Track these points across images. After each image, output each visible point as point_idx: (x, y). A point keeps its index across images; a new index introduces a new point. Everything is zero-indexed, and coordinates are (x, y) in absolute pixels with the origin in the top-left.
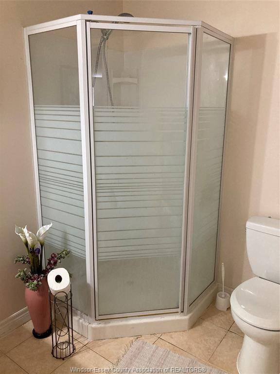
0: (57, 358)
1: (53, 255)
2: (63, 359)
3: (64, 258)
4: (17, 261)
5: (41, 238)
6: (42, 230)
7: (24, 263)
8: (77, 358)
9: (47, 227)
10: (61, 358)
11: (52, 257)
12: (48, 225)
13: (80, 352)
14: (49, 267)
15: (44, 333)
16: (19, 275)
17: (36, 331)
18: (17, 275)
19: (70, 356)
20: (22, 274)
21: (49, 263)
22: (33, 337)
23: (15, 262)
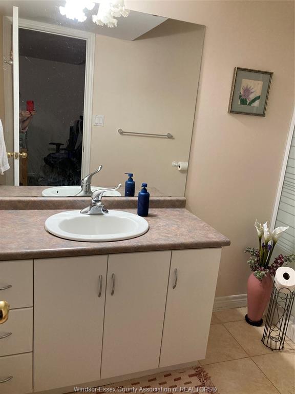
0: (267, 346)
1: (280, 256)
2: (272, 350)
3: (290, 261)
4: (247, 251)
5: (276, 237)
6: (279, 230)
7: (253, 254)
8: (285, 355)
9: (284, 229)
10: (270, 348)
11: (280, 258)
12: (285, 228)
13: (289, 352)
14: (275, 265)
15: (255, 322)
16: (251, 262)
17: (249, 317)
18: (249, 261)
19: (279, 350)
20: (253, 261)
21: (276, 262)
22: (245, 321)
23: (245, 251)
